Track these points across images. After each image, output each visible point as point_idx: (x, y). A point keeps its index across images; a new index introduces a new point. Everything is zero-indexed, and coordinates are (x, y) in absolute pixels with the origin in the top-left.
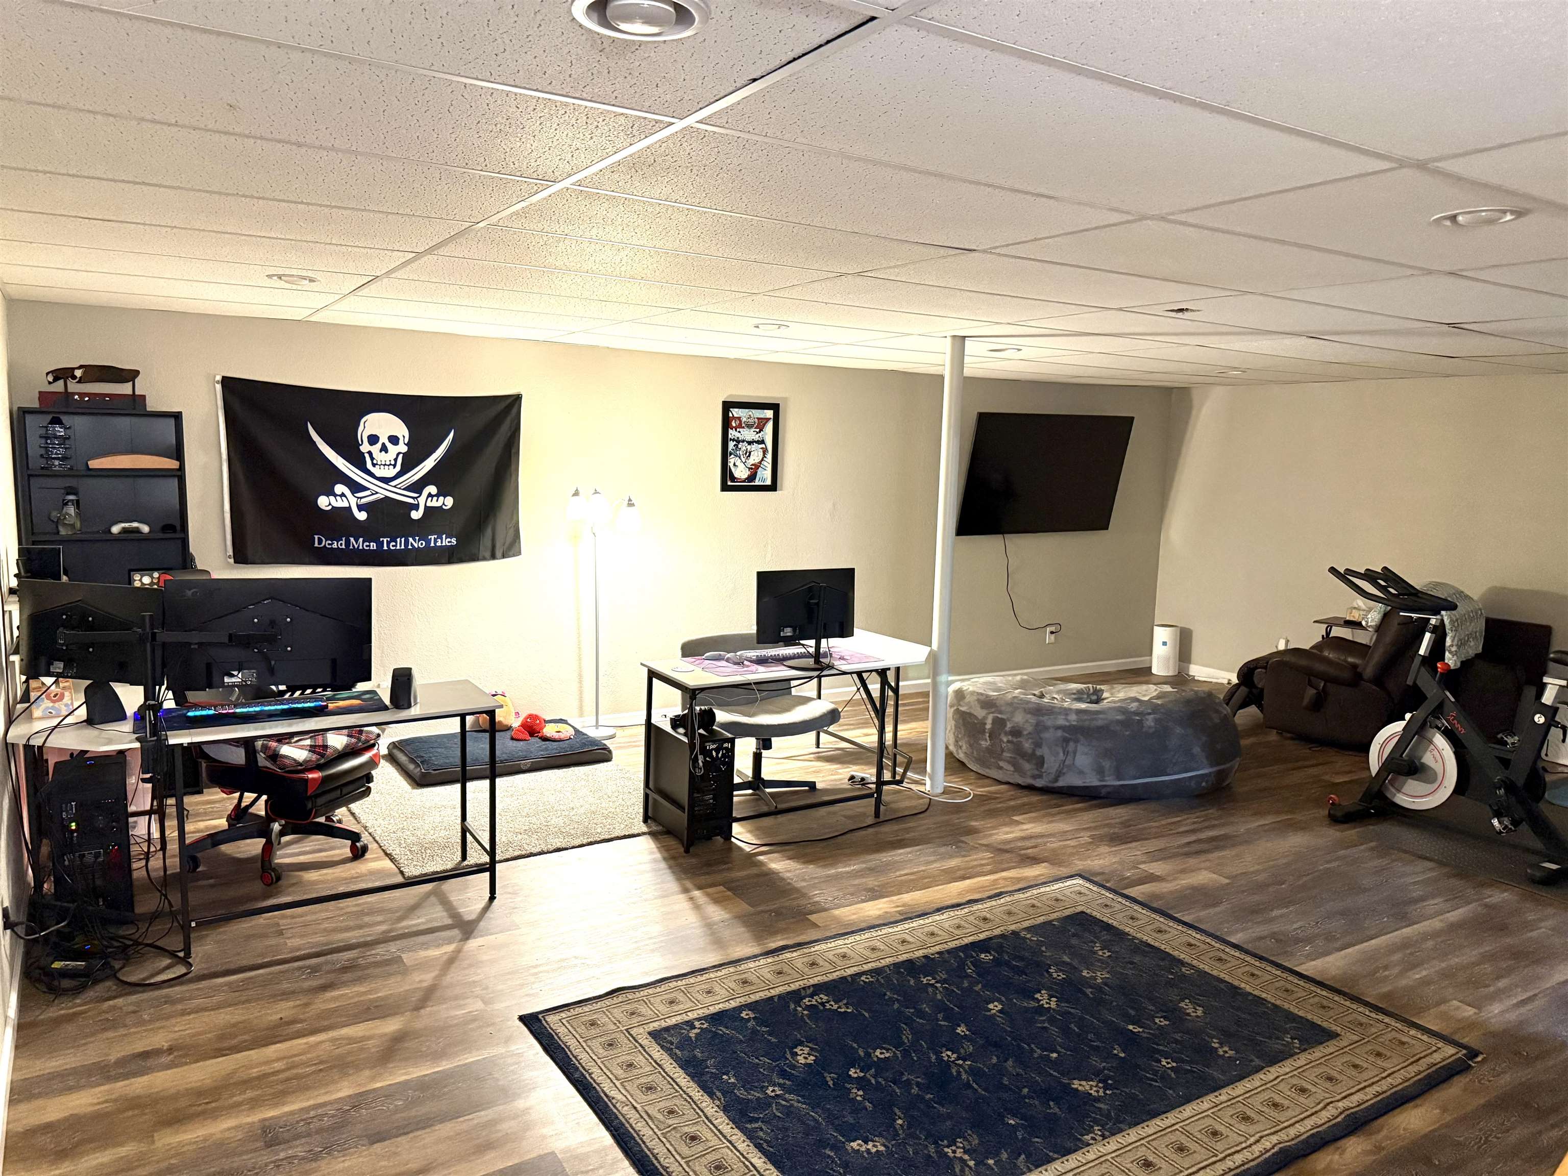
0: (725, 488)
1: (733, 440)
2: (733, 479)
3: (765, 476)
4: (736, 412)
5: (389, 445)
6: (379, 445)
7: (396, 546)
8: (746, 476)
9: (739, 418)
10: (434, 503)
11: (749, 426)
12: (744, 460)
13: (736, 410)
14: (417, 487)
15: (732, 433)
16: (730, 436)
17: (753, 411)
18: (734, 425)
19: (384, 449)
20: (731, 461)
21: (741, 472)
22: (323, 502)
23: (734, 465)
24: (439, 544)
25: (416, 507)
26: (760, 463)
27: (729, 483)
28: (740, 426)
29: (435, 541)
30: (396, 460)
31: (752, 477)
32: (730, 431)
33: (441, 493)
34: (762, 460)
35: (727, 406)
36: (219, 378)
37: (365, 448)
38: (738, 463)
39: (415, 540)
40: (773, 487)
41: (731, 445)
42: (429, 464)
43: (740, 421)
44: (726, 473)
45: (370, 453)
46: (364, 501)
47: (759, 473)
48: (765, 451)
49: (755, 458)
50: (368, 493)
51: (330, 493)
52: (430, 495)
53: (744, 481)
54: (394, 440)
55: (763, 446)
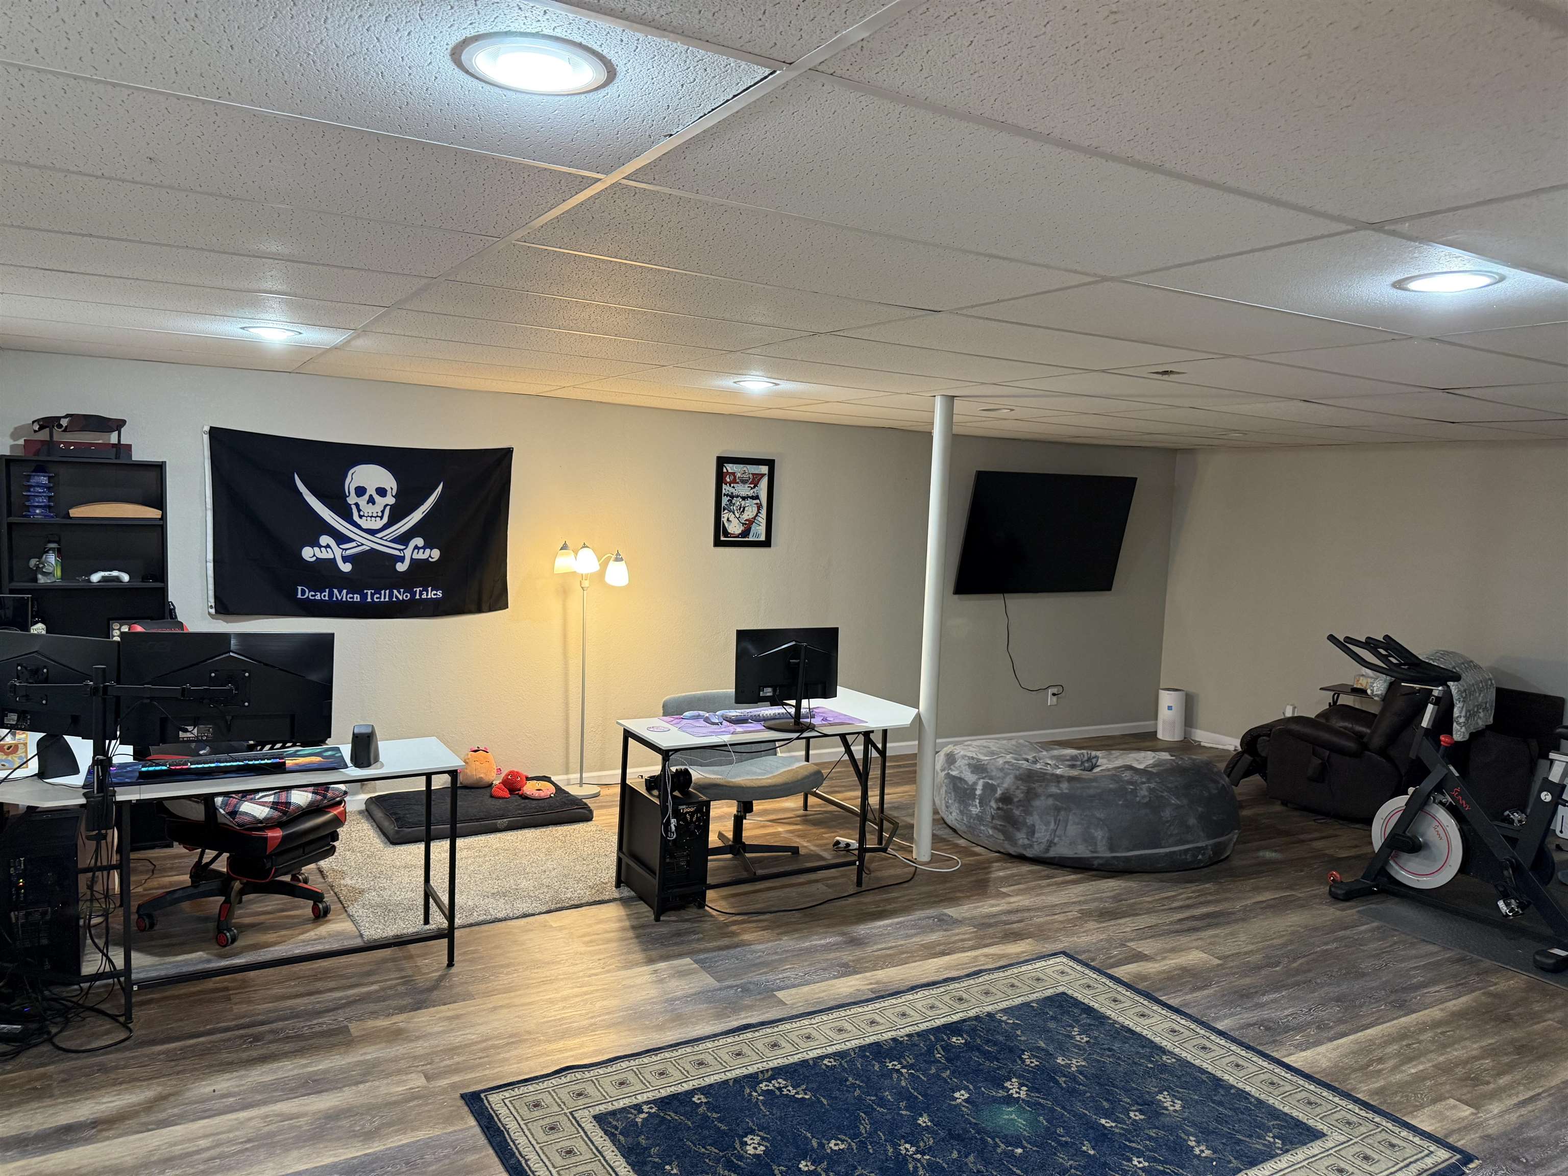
0: (718, 543)
1: (727, 495)
2: (726, 534)
3: (760, 534)
4: (729, 468)
5: (377, 498)
6: (366, 497)
7: (380, 598)
8: (740, 531)
9: (733, 474)
10: (421, 555)
11: (744, 482)
12: (737, 515)
13: (731, 465)
14: (404, 539)
15: (726, 489)
16: (724, 491)
17: (748, 466)
18: (728, 480)
19: (371, 500)
20: (725, 516)
21: (735, 528)
22: (308, 553)
23: (728, 520)
24: (424, 596)
25: (402, 559)
26: (754, 518)
27: (722, 538)
28: (734, 481)
29: (421, 594)
30: (383, 512)
31: (746, 533)
32: (724, 486)
33: (428, 545)
34: (757, 515)
35: (721, 461)
36: (207, 428)
37: (352, 499)
38: (732, 518)
39: (399, 592)
40: (767, 543)
41: (725, 500)
42: (416, 516)
43: (735, 477)
44: (719, 528)
45: (357, 505)
46: (349, 552)
47: (753, 529)
48: (759, 507)
49: (749, 513)
50: (353, 544)
51: (315, 543)
52: (416, 547)
53: (738, 537)
54: (382, 492)
55: (758, 501)
